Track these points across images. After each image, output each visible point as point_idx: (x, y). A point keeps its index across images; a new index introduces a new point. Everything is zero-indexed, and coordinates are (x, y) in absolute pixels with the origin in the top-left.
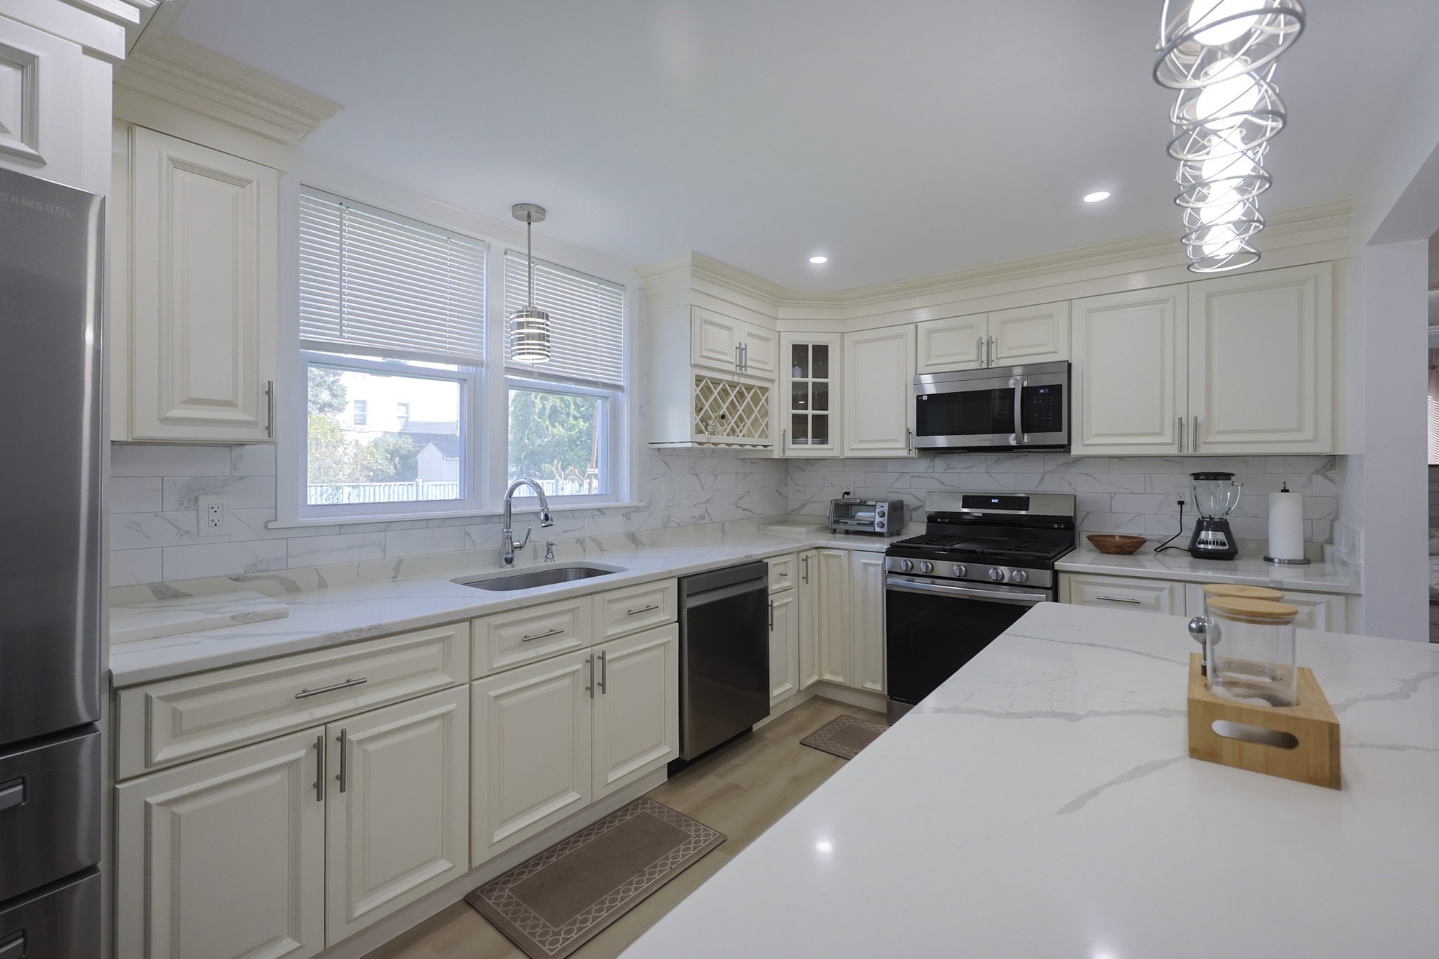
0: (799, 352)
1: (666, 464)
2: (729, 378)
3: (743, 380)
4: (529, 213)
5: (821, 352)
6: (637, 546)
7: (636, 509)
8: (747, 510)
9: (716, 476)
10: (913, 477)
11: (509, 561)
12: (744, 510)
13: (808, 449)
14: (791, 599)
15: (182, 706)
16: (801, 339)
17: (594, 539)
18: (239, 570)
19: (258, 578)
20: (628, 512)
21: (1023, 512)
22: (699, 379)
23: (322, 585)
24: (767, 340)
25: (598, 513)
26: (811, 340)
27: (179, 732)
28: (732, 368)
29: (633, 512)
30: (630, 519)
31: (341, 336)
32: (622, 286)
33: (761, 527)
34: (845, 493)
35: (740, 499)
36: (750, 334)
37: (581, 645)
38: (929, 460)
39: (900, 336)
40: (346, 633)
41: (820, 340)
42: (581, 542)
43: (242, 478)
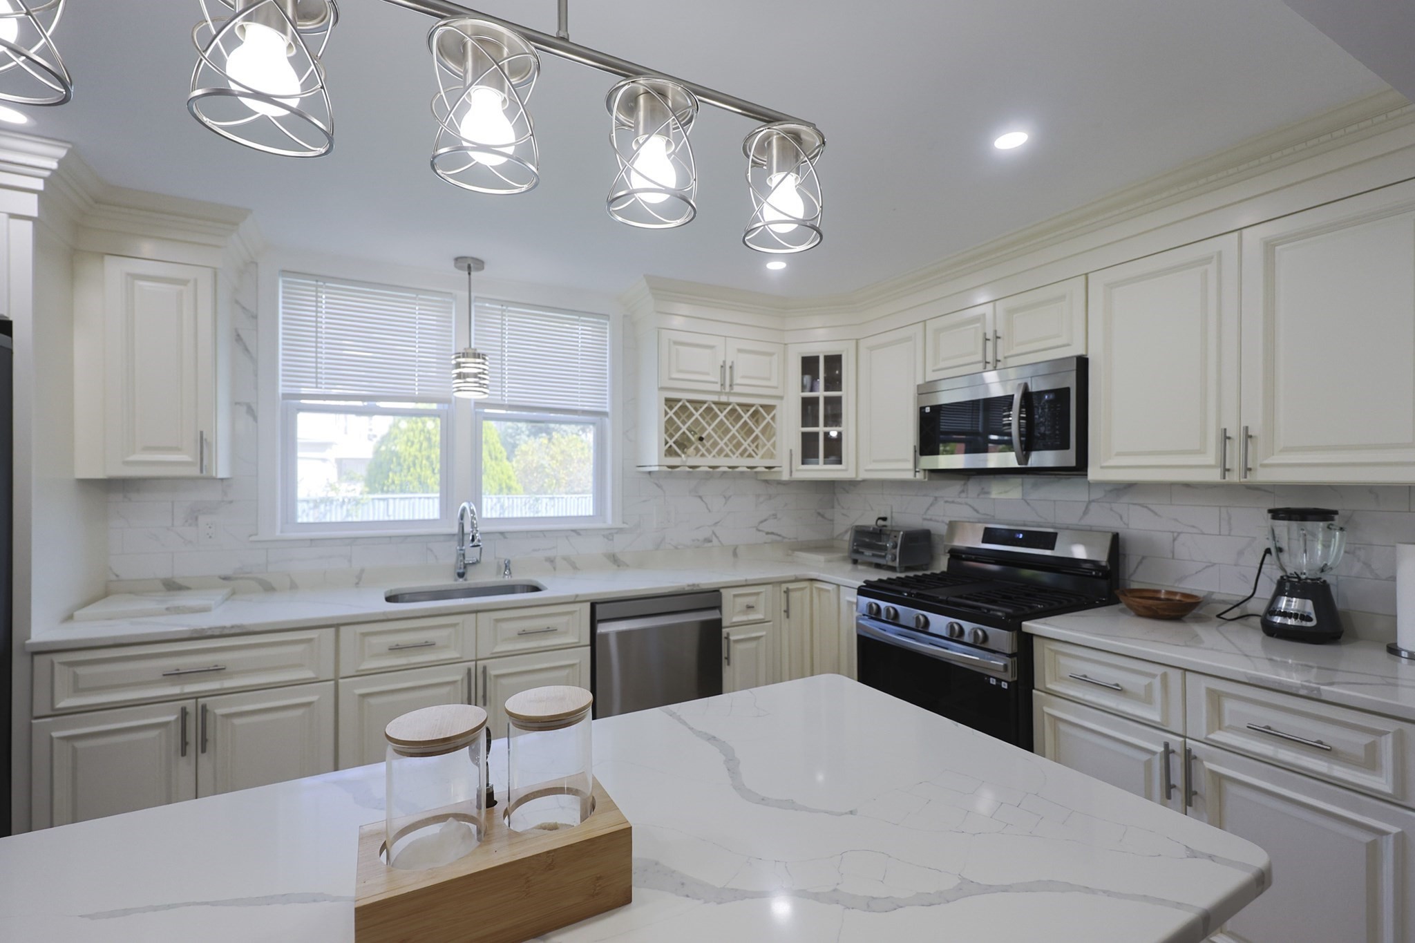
0: (809, 365)
1: (659, 486)
2: (715, 398)
3: (734, 399)
4: (470, 265)
5: (834, 362)
6: (619, 566)
7: (620, 531)
8: (772, 533)
9: (727, 498)
10: (946, 502)
11: (461, 575)
12: (767, 533)
13: (821, 470)
14: (764, 633)
15: (81, 671)
16: (810, 351)
17: (565, 559)
18: (228, 572)
19: (241, 578)
20: (609, 534)
21: (1048, 553)
22: (670, 402)
23: (293, 586)
24: (771, 354)
25: (574, 534)
26: (820, 349)
27: (78, 690)
28: (717, 388)
29: (617, 533)
30: (612, 540)
31: (317, 387)
32: (607, 316)
33: (790, 552)
34: (879, 518)
35: (762, 522)
36: (740, 351)
37: (461, 658)
38: (962, 482)
39: (908, 339)
40: (210, 629)
41: (832, 349)
42: (551, 561)
43: (231, 502)
